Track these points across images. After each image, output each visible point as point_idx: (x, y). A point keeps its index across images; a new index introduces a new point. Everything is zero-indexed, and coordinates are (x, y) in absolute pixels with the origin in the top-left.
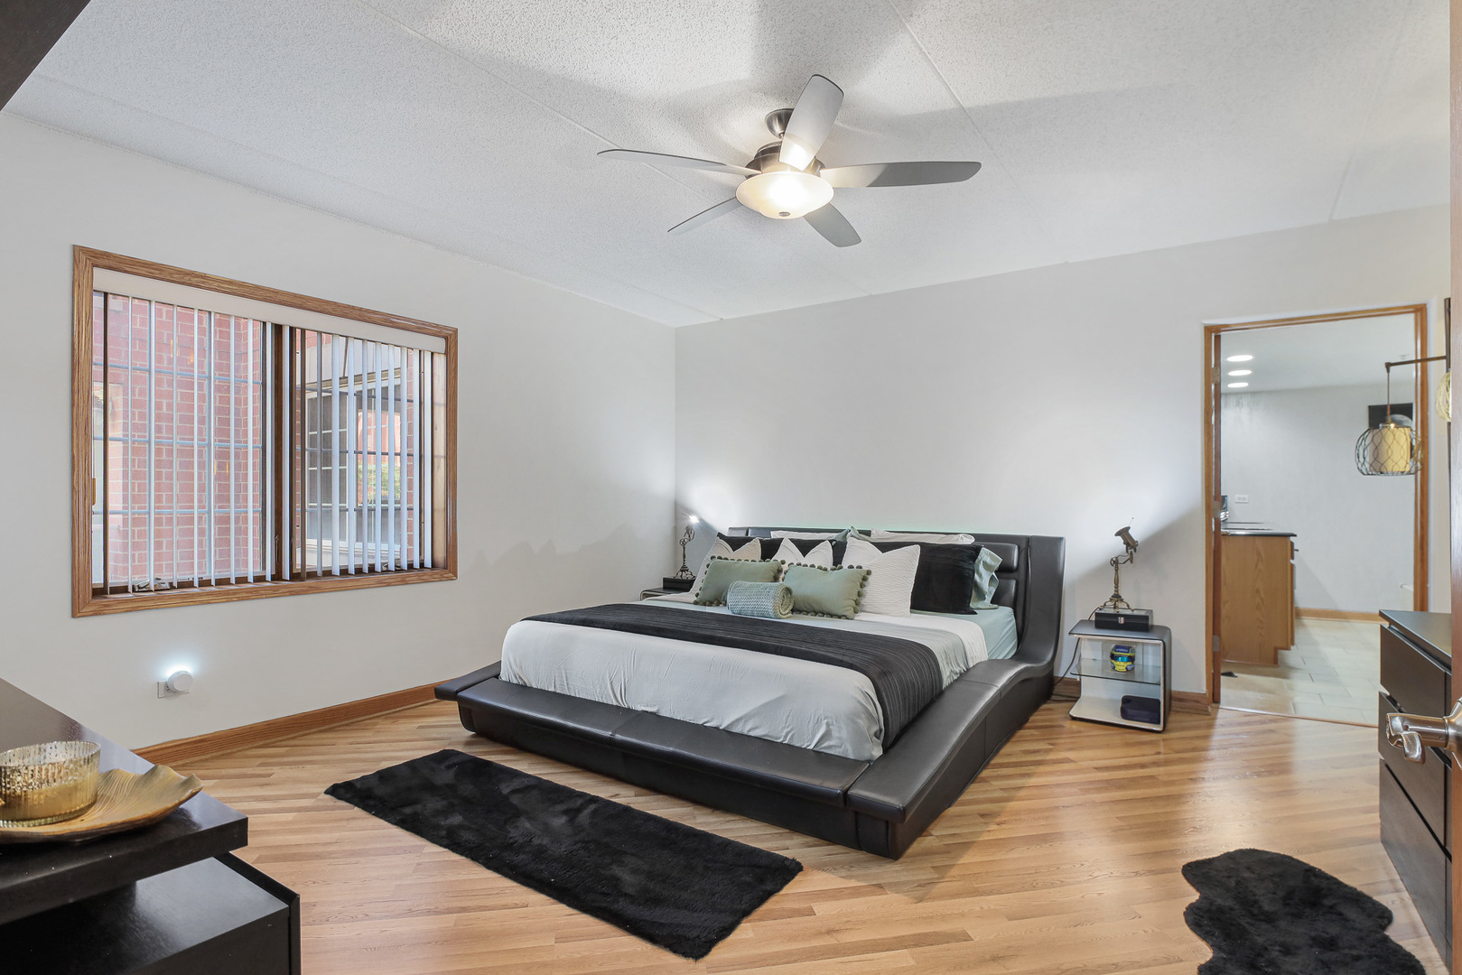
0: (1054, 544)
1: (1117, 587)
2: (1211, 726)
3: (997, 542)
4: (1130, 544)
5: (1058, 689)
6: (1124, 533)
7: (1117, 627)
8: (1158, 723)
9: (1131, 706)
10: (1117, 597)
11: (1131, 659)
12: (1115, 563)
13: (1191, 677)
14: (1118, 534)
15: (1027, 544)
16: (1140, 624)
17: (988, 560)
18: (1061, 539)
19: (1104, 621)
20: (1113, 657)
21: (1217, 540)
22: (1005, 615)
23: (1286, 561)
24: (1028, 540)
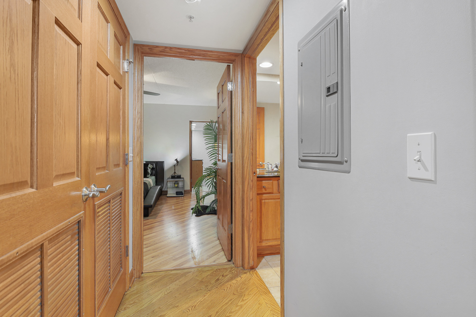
0: (162, 163)
1: (175, 170)
2: (191, 194)
3: (152, 163)
4: (177, 162)
5: (163, 193)
6: (176, 160)
7: (175, 178)
8: (183, 195)
9: (177, 193)
10: (175, 173)
11: (178, 184)
12: (174, 166)
13: (187, 187)
14: (175, 160)
15: (157, 163)
16: (179, 177)
17: (150, 166)
18: (164, 161)
19: (173, 177)
20: (175, 184)
21: (191, 161)
22: (154, 177)
23: (202, 165)
24: (157, 162)
